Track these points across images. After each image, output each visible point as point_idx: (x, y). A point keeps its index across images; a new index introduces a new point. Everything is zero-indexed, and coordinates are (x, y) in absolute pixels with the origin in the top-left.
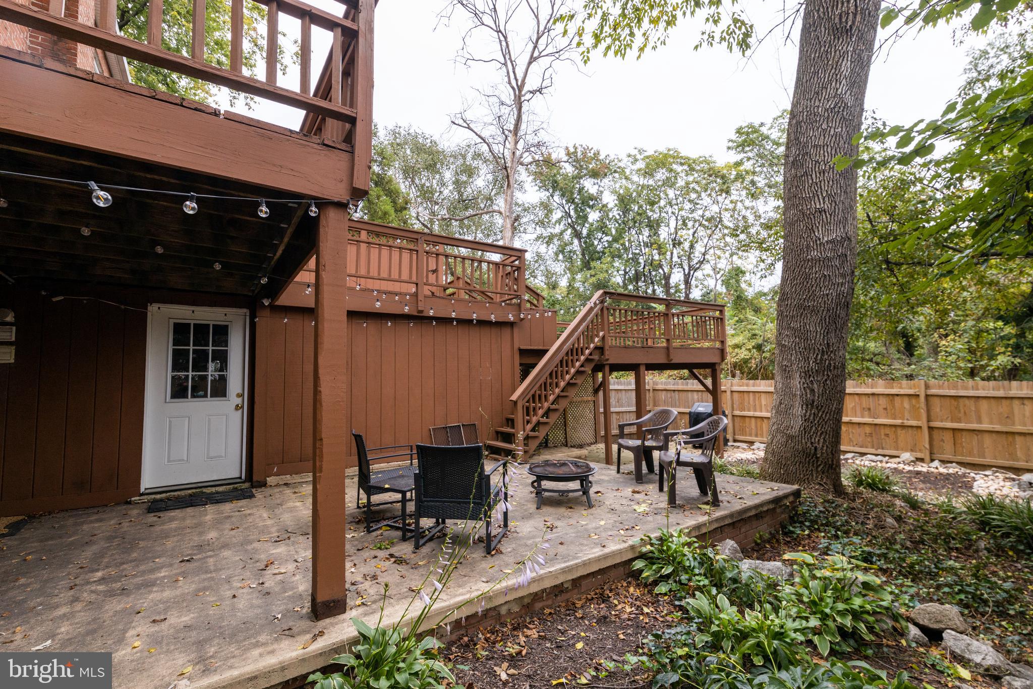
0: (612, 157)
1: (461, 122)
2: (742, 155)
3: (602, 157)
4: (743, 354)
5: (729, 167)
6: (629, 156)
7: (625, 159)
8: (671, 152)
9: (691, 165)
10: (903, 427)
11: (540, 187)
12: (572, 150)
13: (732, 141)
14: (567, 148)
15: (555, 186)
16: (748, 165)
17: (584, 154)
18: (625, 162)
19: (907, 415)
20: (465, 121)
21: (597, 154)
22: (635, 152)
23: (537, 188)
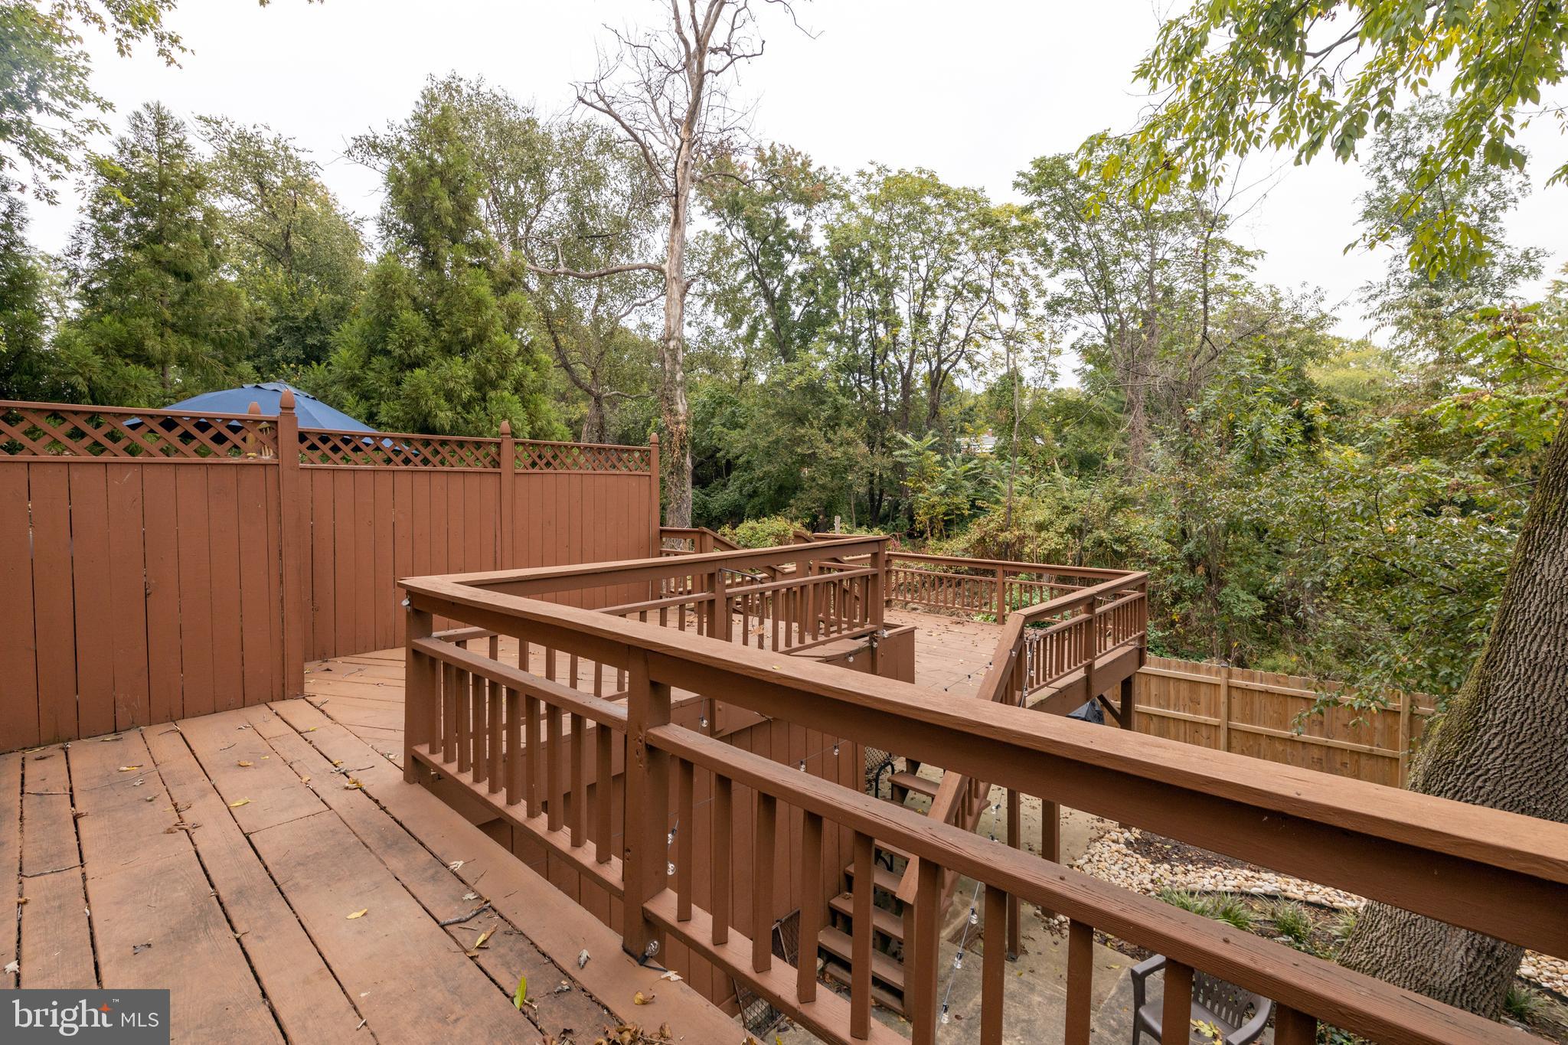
0: (830, 171)
1: (594, 98)
2: (1034, 198)
3: (812, 169)
4: (1051, 540)
5: (1009, 210)
6: (861, 174)
7: (854, 179)
8: (924, 176)
9: (950, 198)
10: (1370, 755)
11: (709, 210)
12: (768, 153)
13: (1023, 175)
14: (759, 149)
15: (735, 208)
16: (1038, 214)
17: (787, 160)
18: (854, 184)
19: (1377, 739)
20: (602, 99)
21: (806, 164)
22: (871, 169)
23: (703, 209)
